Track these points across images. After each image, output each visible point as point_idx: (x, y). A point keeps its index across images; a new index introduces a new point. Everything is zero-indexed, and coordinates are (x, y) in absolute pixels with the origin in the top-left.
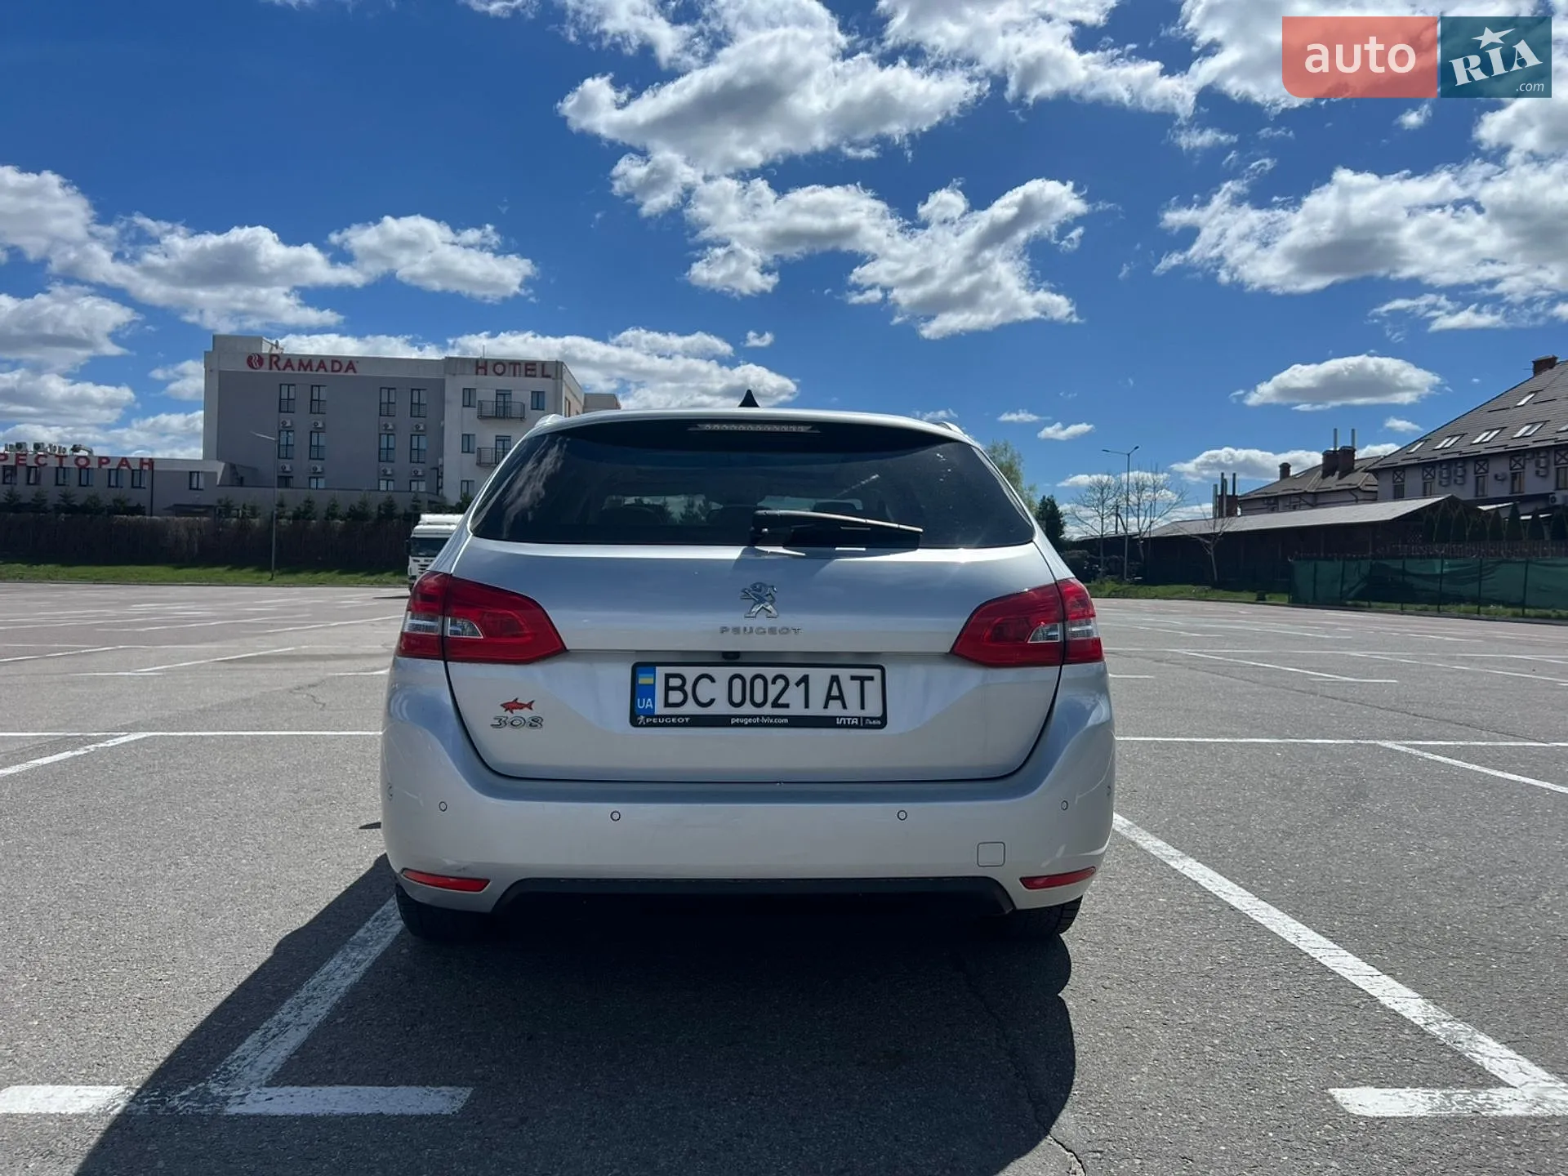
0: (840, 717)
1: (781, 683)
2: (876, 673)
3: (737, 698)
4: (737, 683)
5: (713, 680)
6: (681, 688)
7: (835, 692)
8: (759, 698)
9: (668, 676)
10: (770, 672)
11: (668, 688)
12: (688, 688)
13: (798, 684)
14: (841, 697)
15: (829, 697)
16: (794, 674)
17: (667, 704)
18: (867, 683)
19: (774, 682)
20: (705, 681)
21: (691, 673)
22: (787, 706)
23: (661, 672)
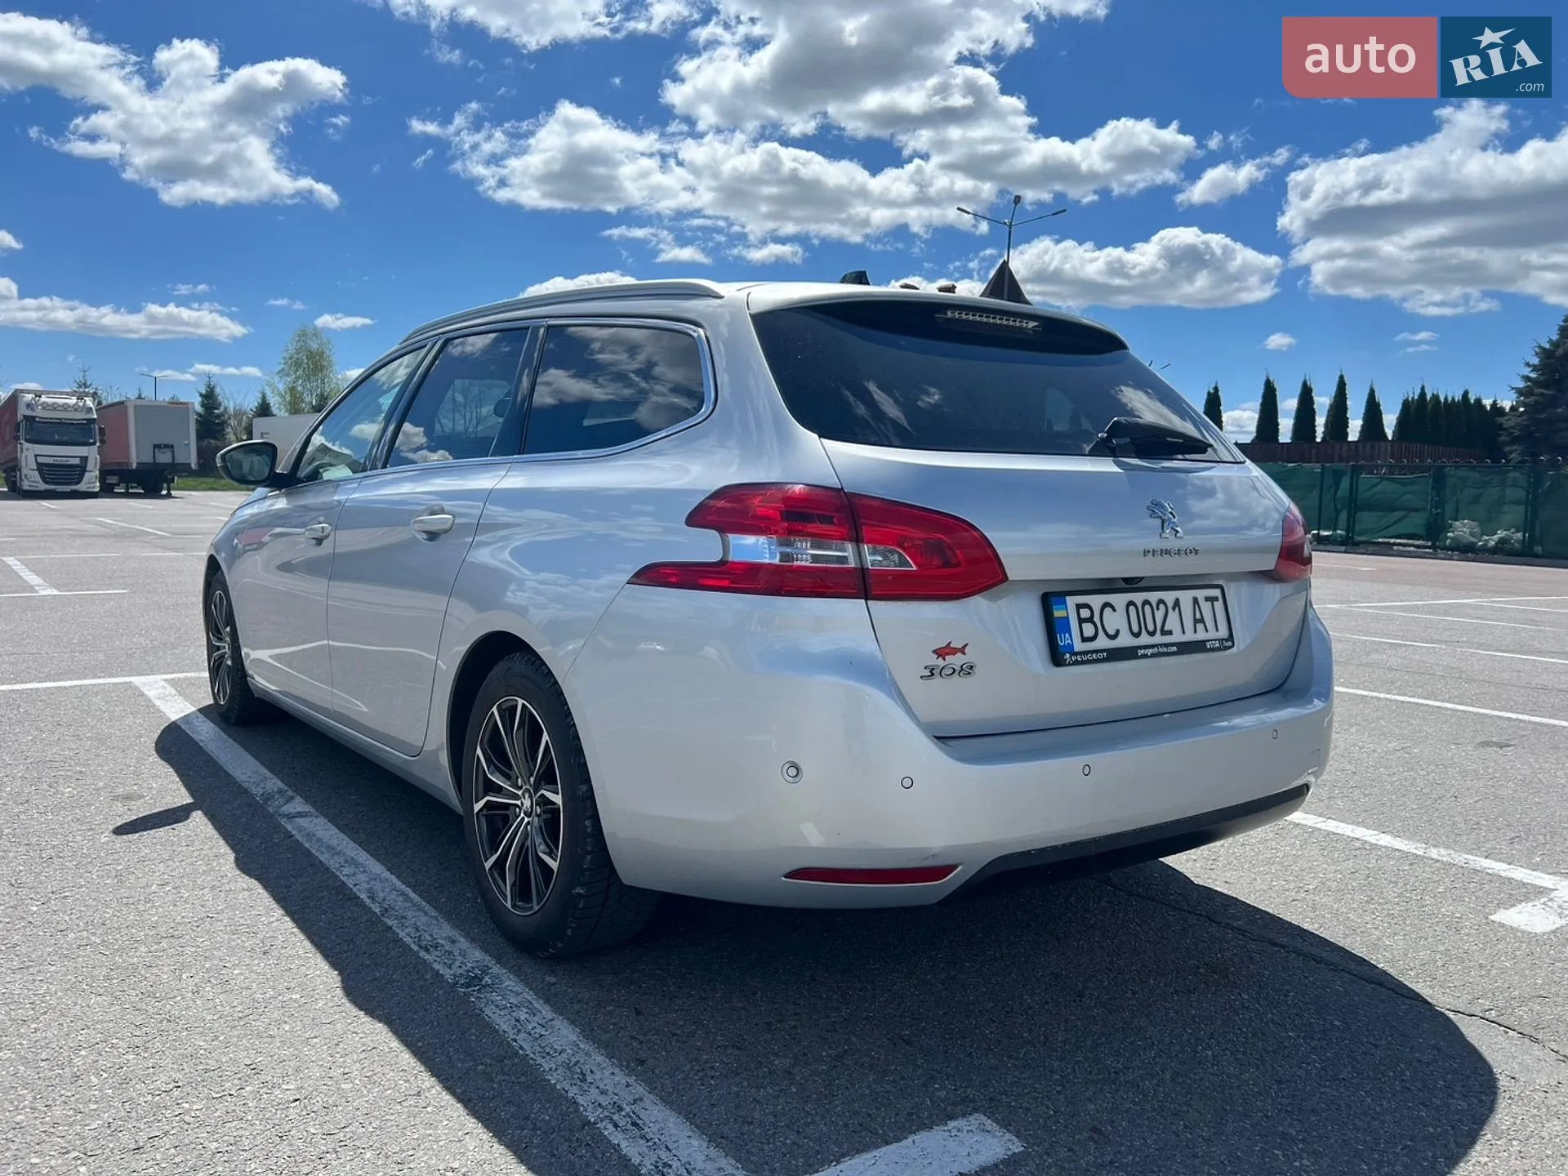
0: (1208, 641)
1: (1162, 607)
2: (1216, 593)
3: (1135, 629)
4: (1132, 609)
5: (1114, 610)
6: (1090, 620)
7: (1198, 616)
8: (1151, 628)
9: (1079, 607)
10: (1153, 597)
11: (1081, 621)
12: (1097, 619)
13: (1174, 609)
14: (1202, 621)
15: (1196, 621)
16: (1169, 597)
17: (1084, 639)
18: (1215, 603)
19: (1158, 609)
20: (1108, 610)
21: (1096, 601)
22: (1170, 633)
23: (1072, 601)
